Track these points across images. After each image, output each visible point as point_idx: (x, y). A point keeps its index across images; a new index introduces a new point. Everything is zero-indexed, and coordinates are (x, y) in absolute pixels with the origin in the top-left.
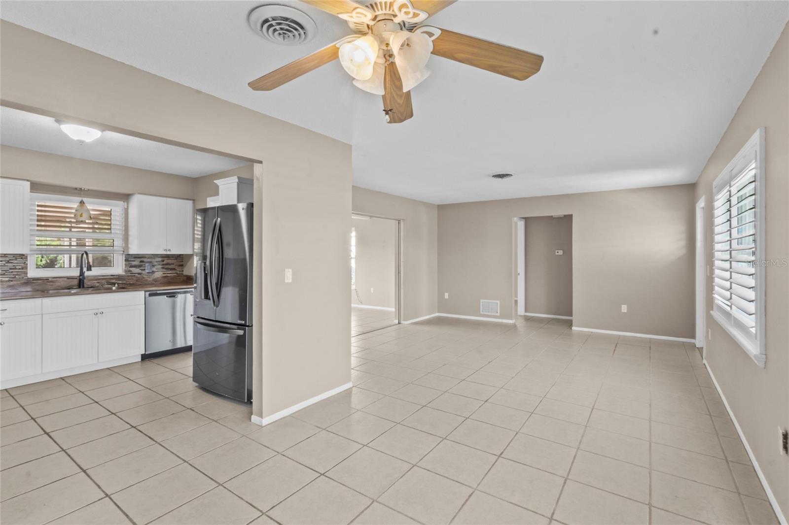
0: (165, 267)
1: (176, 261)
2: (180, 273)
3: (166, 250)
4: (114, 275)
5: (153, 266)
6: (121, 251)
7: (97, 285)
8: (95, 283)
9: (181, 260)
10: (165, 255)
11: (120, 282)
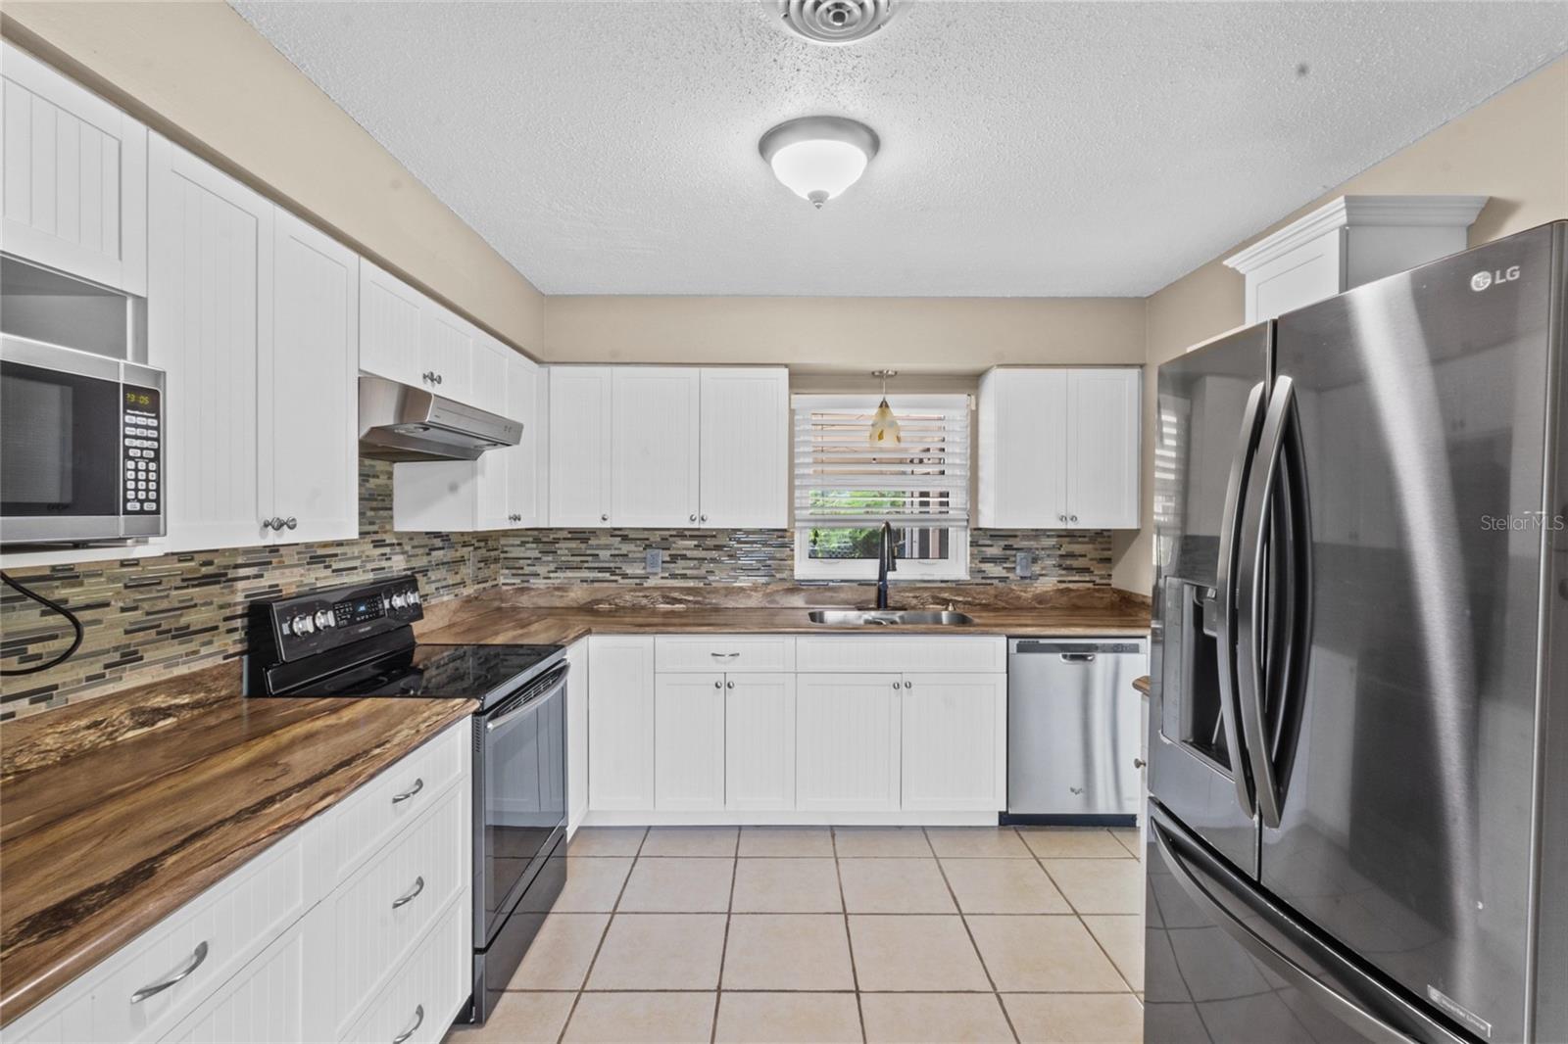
0: (1067, 564)
1: (1091, 546)
2: (1104, 581)
3: (1063, 518)
4: (947, 581)
5: (1035, 560)
6: (962, 520)
7: (914, 602)
8: (909, 598)
9: (1108, 544)
10: (1066, 530)
11: (960, 599)
